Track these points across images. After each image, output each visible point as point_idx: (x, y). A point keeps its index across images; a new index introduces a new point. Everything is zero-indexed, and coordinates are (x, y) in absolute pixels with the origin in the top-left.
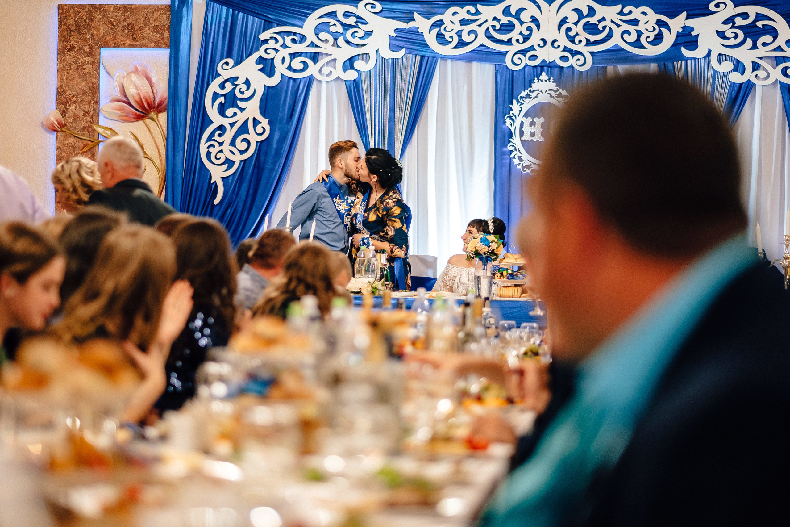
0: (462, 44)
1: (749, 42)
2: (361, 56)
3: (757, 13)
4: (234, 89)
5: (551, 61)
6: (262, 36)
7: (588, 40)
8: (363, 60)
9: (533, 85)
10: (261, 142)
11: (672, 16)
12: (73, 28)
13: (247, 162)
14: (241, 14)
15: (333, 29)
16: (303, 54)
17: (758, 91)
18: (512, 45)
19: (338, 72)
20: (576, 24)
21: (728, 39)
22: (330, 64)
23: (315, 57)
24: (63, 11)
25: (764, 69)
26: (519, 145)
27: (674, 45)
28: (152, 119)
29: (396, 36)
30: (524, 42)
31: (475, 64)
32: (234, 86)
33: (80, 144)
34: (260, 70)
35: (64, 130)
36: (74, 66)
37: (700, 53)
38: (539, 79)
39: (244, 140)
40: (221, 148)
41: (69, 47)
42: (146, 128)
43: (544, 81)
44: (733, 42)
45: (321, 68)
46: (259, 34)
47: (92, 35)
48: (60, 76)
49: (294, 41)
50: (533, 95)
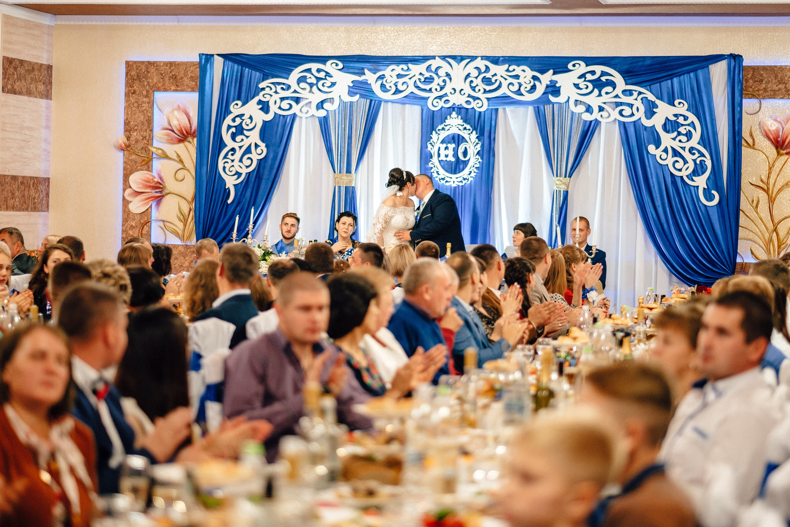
0: (397, 91)
1: (596, 91)
2: (329, 100)
3: (602, 71)
4: (241, 123)
5: (459, 104)
6: (261, 85)
7: (485, 90)
8: (330, 102)
9: (446, 121)
10: (261, 160)
11: (543, 72)
12: (135, 78)
13: (251, 174)
14: (247, 69)
15: (309, 81)
16: (290, 98)
17: (603, 125)
18: (433, 92)
19: (313, 110)
20: (476, 78)
21: (581, 89)
22: (308, 105)
23: (297, 100)
24: (128, 65)
25: (607, 111)
26: (437, 163)
27: (544, 93)
28: (189, 142)
29: (353, 86)
30: (441, 90)
31: (407, 106)
32: (242, 121)
33: (139, 160)
34: (261, 109)
35: (129, 149)
36: (136, 105)
37: (561, 99)
38: (450, 117)
39: (249, 158)
40: (232, 164)
41: (132, 91)
42: (185, 148)
43: (454, 118)
44: (585, 91)
45: (302, 107)
46: (259, 83)
47: (148, 83)
48: (126, 111)
49: (282, 89)
50: (447, 128)
